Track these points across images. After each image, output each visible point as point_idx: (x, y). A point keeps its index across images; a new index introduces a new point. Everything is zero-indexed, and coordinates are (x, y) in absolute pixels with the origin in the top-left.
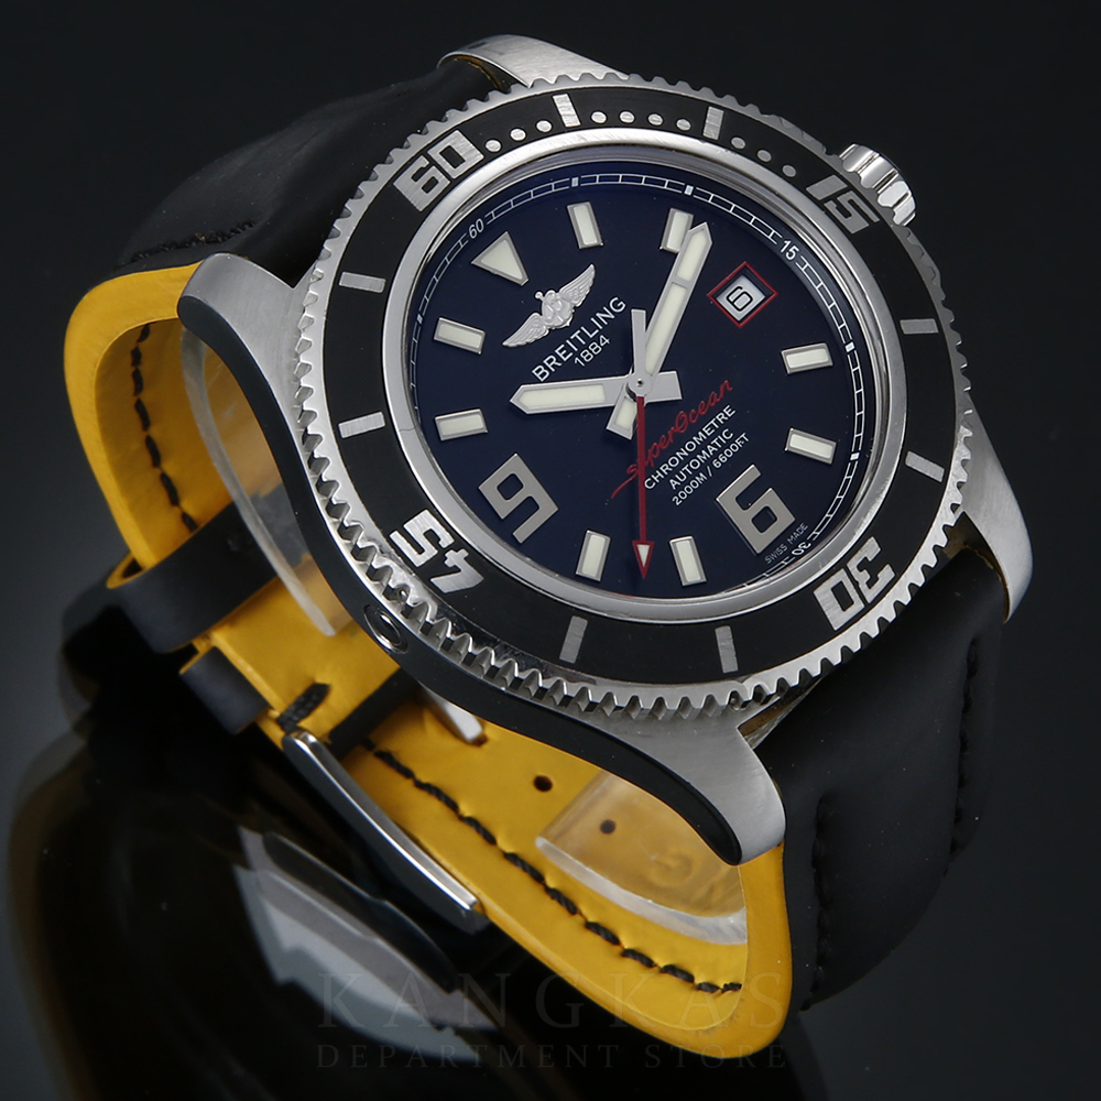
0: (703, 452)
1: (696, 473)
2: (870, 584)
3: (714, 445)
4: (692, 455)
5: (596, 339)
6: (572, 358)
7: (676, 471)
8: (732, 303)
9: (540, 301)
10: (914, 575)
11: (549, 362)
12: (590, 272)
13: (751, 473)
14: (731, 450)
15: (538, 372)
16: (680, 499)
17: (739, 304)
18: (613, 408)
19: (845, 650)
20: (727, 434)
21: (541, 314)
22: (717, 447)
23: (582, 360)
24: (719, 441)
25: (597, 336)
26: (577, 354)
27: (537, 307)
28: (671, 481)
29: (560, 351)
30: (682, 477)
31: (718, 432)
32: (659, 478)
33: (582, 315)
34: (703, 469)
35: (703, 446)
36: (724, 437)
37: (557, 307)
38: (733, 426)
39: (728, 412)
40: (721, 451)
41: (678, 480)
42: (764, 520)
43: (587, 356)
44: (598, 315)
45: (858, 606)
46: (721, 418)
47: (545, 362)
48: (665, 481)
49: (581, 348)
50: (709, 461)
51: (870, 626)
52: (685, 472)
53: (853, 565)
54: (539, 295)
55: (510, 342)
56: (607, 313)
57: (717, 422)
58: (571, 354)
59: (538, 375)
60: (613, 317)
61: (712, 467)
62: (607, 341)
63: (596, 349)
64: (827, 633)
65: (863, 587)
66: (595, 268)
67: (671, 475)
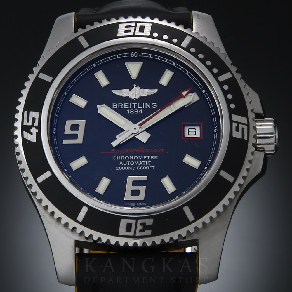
0: (138, 162)
1: (130, 166)
2: (141, 231)
3: (143, 163)
4: (134, 160)
5: (139, 110)
6: (128, 109)
7: (125, 161)
8: (189, 131)
9: (134, 87)
10: (158, 240)
11: (120, 105)
12: (155, 91)
13: (144, 178)
14: (146, 168)
15: (114, 105)
16: (118, 169)
17: (190, 133)
18: (124, 130)
19: (117, 243)
20: (149, 163)
21: (130, 91)
22: (143, 164)
23: (130, 111)
24: (145, 163)
25: (141, 109)
26: (130, 109)
27: (131, 88)
28: (121, 162)
29: (126, 105)
30: (125, 164)
31: (147, 160)
32: (119, 159)
33: (142, 100)
34: (133, 166)
35: (139, 160)
36: (148, 163)
37: (136, 93)
38: (153, 162)
39: (155, 157)
40: (143, 166)
41: (123, 164)
42: (135, 193)
43: (132, 112)
44: (146, 104)
45: (131, 234)
46: (152, 157)
47: (119, 104)
48: (119, 161)
49: (133, 108)
50: (137, 166)
51: (131, 242)
52: (127, 163)
53: (139, 221)
54: (135, 86)
55: (114, 91)
56: (149, 105)
57: (150, 157)
58: (128, 108)
59: (113, 106)
60: (150, 107)
61: (136, 168)
62: (142, 112)
63: (137, 112)
64: (115, 233)
65: (138, 230)
66: (157, 91)
67: (123, 161)
